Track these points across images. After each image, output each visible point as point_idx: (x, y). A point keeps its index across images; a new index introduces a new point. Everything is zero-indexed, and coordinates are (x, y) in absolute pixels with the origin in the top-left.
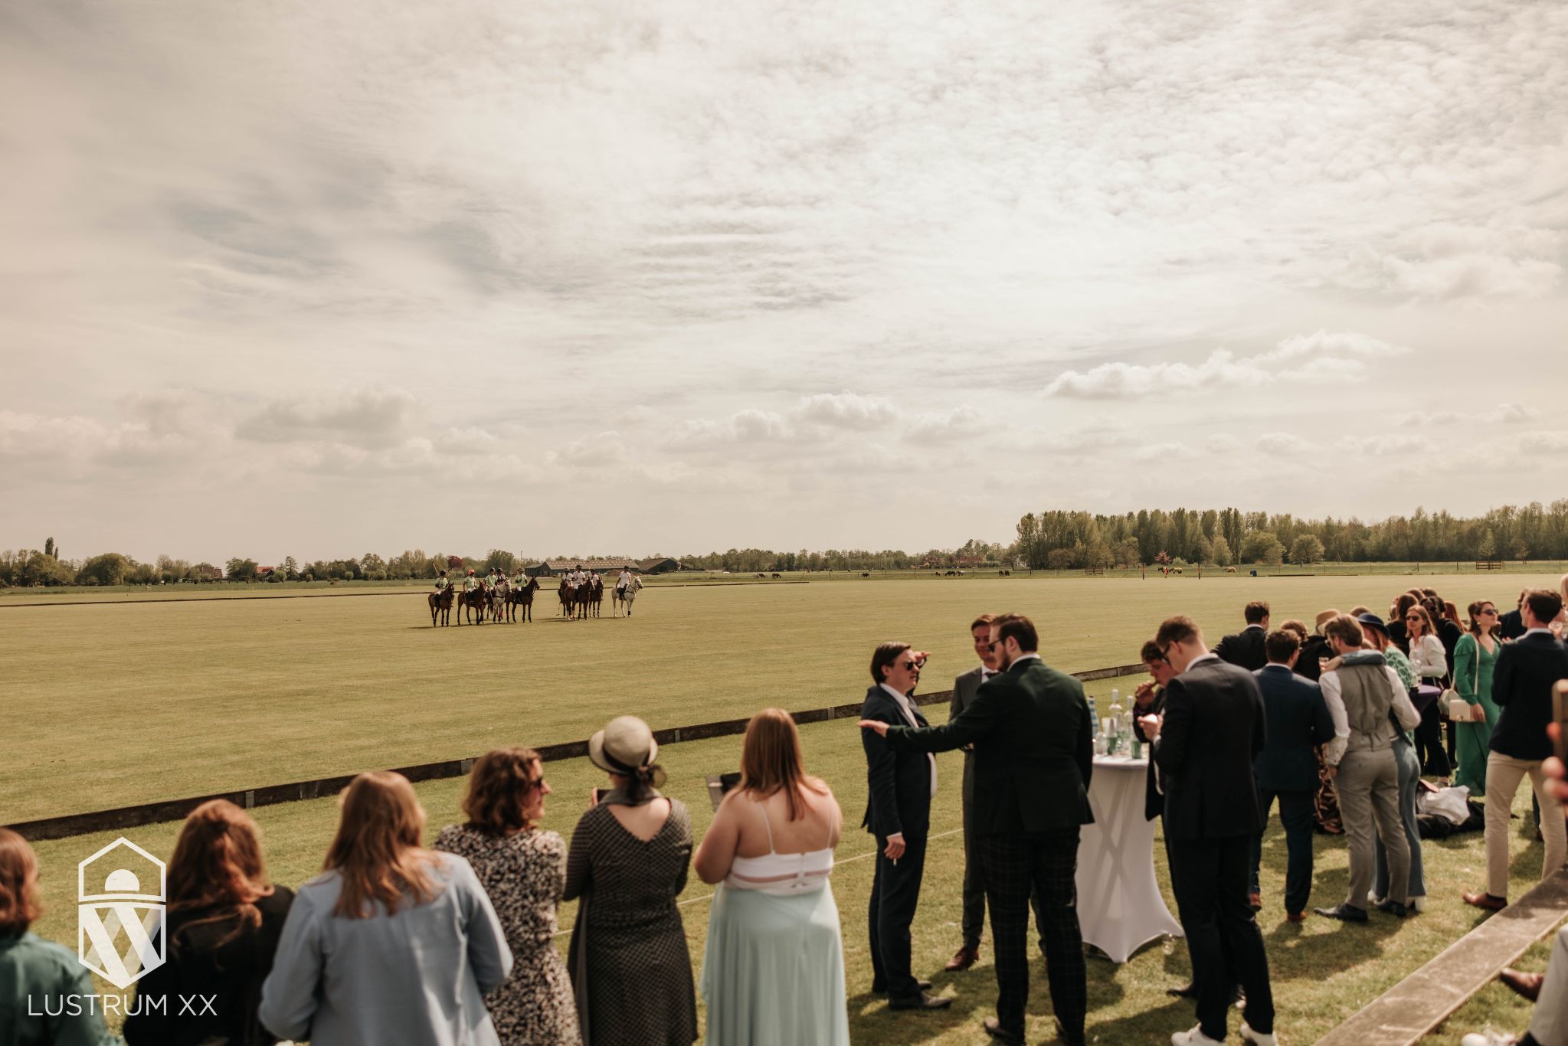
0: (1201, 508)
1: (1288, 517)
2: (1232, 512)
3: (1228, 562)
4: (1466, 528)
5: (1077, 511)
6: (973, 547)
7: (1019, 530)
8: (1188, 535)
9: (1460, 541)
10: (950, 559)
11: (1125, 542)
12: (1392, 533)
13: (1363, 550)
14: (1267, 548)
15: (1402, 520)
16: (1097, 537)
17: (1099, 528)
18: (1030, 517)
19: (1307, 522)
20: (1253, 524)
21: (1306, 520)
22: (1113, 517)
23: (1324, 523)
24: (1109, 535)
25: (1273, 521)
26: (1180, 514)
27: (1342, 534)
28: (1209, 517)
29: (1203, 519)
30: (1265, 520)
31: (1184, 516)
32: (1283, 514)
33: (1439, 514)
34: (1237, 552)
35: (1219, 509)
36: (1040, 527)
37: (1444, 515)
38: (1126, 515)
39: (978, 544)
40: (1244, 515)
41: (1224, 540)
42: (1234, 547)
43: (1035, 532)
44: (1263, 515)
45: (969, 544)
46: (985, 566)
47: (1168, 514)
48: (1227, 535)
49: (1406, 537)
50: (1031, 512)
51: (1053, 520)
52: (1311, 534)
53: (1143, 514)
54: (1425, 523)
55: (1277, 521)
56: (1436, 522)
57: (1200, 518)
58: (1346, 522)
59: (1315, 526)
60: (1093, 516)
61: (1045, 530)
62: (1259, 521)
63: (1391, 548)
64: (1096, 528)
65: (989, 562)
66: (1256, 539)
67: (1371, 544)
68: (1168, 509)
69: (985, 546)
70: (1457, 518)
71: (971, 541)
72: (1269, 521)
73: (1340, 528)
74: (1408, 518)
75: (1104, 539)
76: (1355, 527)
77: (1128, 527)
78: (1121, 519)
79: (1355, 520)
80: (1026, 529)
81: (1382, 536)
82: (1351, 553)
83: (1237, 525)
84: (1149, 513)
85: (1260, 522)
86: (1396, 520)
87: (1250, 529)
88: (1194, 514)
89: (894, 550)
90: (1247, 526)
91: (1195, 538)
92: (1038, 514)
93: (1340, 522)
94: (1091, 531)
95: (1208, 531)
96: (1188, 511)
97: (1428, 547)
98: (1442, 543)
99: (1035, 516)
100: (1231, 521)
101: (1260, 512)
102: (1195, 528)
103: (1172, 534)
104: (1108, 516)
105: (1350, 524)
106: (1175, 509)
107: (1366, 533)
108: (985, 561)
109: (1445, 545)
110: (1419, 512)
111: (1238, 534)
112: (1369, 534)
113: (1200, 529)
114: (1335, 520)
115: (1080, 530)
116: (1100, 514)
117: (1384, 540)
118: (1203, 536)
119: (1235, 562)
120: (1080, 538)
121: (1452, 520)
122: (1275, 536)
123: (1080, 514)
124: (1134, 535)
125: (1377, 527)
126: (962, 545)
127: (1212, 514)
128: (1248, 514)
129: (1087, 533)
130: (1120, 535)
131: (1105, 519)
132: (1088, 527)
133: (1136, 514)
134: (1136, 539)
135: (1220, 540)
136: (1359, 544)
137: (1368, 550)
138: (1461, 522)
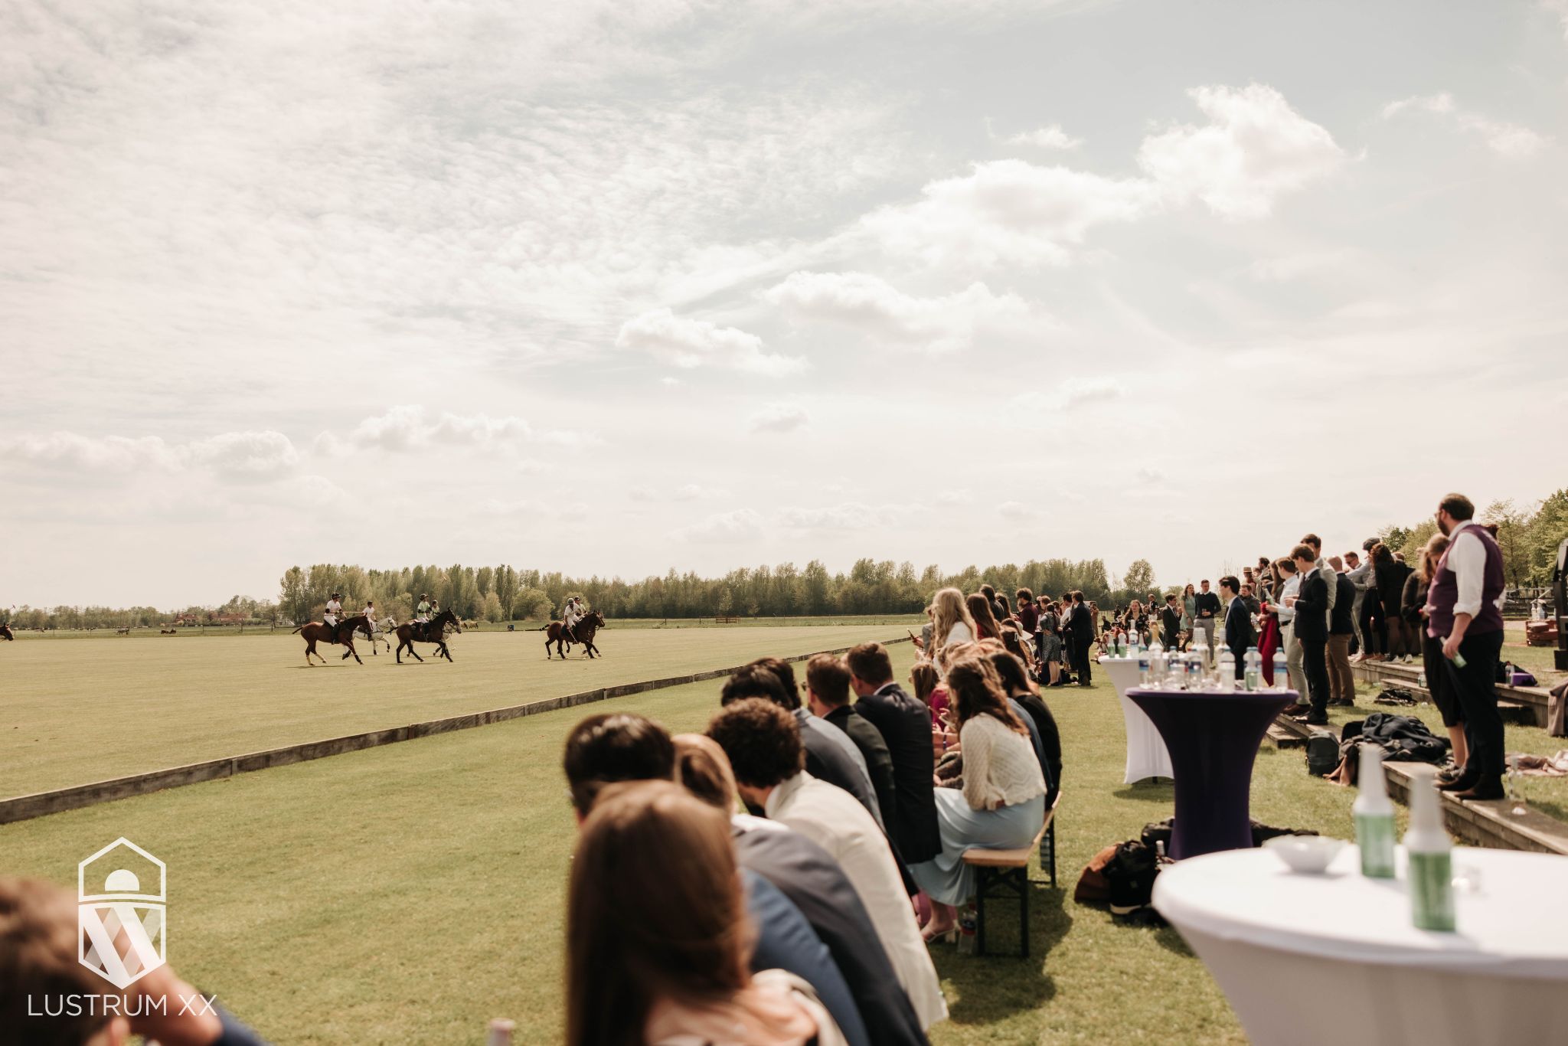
0: (477, 565)
1: (559, 575)
2: (506, 569)
3: (499, 618)
4: (710, 588)
5: (348, 565)
6: (239, 603)
7: (283, 584)
8: (463, 592)
9: (705, 599)
10: (210, 616)
11: (398, 598)
12: (649, 592)
13: (624, 607)
14: (537, 604)
15: (658, 579)
16: (368, 593)
17: (372, 583)
18: (296, 570)
19: (575, 580)
20: (526, 581)
21: (575, 579)
22: (387, 572)
23: (591, 582)
24: (382, 591)
25: (545, 579)
26: (455, 571)
27: (607, 592)
28: (484, 575)
29: (478, 576)
30: (538, 578)
31: (460, 573)
32: (554, 572)
33: (688, 575)
34: (509, 608)
35: (494, 567)
36: (307, 581)
37: (692, 576)
38: (401, 570)
39: (244, 600)
40: (518, 572)
41: (496, 596)
42: (505, 603)
43: (301, 586)
44: (536, 573)
45: (234, 600)
46: (250, 623)
47: (444, 570)
48: (499, 591)
49: (661, 595)
50: (298, 565)
51: (323, 576)
52: (578, 591)
53: (419, 569)
54: (677, 583)
55: (548, 579)
56: (685, 582)
57: (475, 575)
58: (610, 581)
59: (583, 583)
60: (367, 571)
61: (313, 585)
62: (532, 579)
63: (647, 606)
64: (368, 583)
65: (254, 620)
66: (527, 595)
67: (630, 603)
68: (444, 565)
69: (253, 602)
70: (703, 579)
71: (237, 597)
72: (541, 579)
73: (604, 586)
74: (662, 579)
75: (376, 595)
76: (618, 586)
77: (402, 583)
78: (395, 575)
79: (618, 579)
80: (291, 582)
81: (640, 594)
82: (614, 610)
83: (509, 582)
84: (424, 569)
85: (533, 581)
86: (653, 580)
87: (523, 586)
88: (469, 571)
89: (145, 607)
90: (521, 583)
91: (469, 595)
92: (305, 567)
93: (604, 582)
94: (362, 586)
95: (483, 588)
96: (464, 568)
97: (679, 604)
98: (691, 602)
99: (301, 570)
100: (504, 581)
101: (533, 570)
102: (470, 585)
103: (447, 590)
104: (382, 571)
105: (615, 583)
106: (450, 565)
107: (627, 592)
108: (250, 618)
109: (693, 603)
110: (672, 572)
111: (509, 590)
112: (629, 593)
113: (475, 586)
114: (600, 580)
115: (350, 585)
116: (373, 569)
117: (642, 598)
118: (478, 593)
119: (506, 618)
120: (351, 594)
121: (699, 580)
122: (545, 593)
123: (352, 569)
124: (408, 591)
125: (637, 586)
126: (226, 602)
127: (487, 571)
128: (521, 572)
129: (358, 587)
130: (393, 591)
131: (379, 574)
132: (360, 582)
133: (411, 570)
134: (410, 595)
135: (492, 596)
136: (621, 602)
137: (628, 607)
138: (706, 583)
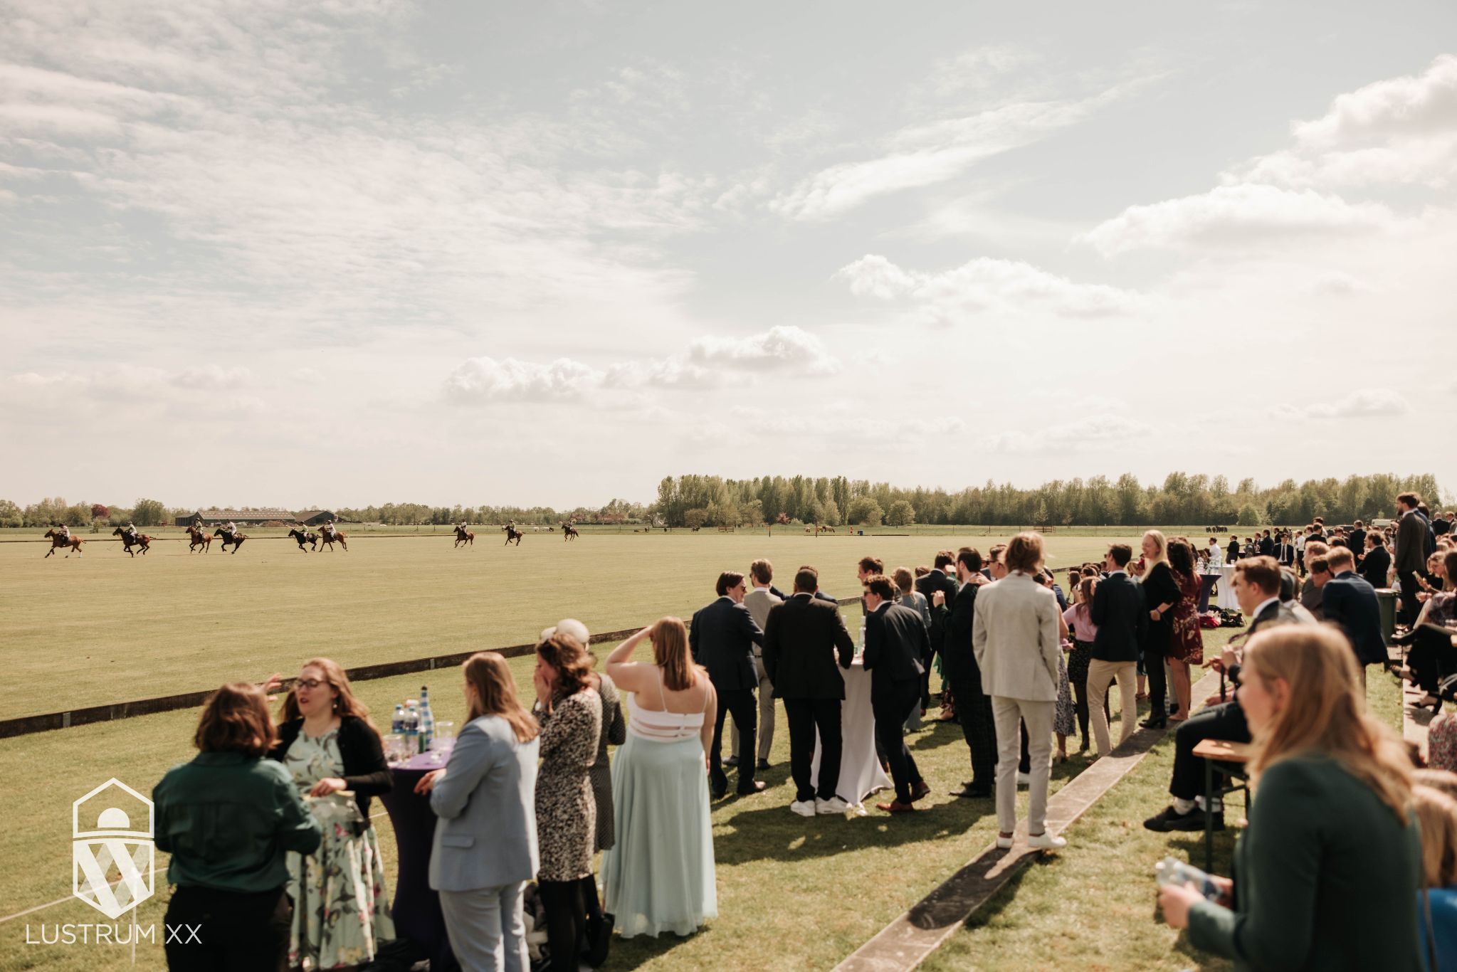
0: (815, 476)
1: (887, 485)
2: (841, 480)
3: (837, 523)
4: (1025, 499)
5: (710, 476)
6: (616, 505)
7: (659, 491)
8: (804, 499)
9: (1020, 508)
10: (596, 516)
11: (751, 504)
12: (969, 501)
13: (946, 516)
14: (869, 512)
15: (977, 490)
16: (727, 499)
17: (729, 491)
18: (669, 479)
19: (901, 490)
20: (857, 491)
22: (741, 482)
23: (915, 491)
24: (738, 498)
25: (874, 488)
26: (797, 480)
27: (930, 501)
28: (821, 485)
29: (816, 485)
30: (868, 487)
31: (801, 482)
32: (882, 482)
33: (1005, 486)
34: (845, 514)
35: (831, 476)
36: (678, 489)
37: (1009, 487)
38: (752, 480)
39: (621, 503)
40: (851, 482)
41: (835, 504)
42: (842, 509)
43: (673, 494)
44: (866, 483)
45: (613, 503)
46: (627, 523)
47: (787, 479)
48: (836, 499)
49: (980, 504)
50: (670, 475)
51: (690, 484)
52: (904, 500)
53: (767, 479)
54: (994, 493)
55: (877, 489)
56: (1002, 493)
57: (814, 484)
58: (932, 491)
59: (908, 493)
60: (724, 481)
61: (682, 492)
63: (967, 513)
64: (726, 491)
65: (630, 520)
66: (860, 503)
67: (951, 511)
68: (788, 475)
69: (628, 504)
70: (1019, 490)
71: (614, 501)
72: (871, 488)
73: (928, 495)
74: (981, 489)
75: (733, 500)
76: (940, 495)
77: (754, 491)
78: (748, 484)
79: (940, 489)
80: (665, 490)
81: (960, 503)
82: (936, 517)
83: (845, 491)
84: (772, 479)
85: (863, 489)
86: (972, 490)
87: (856, 495)
88: (809, 481)
89: (544, 507)
90: (853, 492)
91: (810, 501)
92: (676, 478)
93: (928, 491)
94: (721, 493)
95: (821, 496)
96: (804, 478)
97: (996, 512)
98: (1007, 510)
99: (673, 479)
100: (840, 488)
101: (864, 480)
102: (808, 493)
103: (790, 497)
104: (737, 480)
105: (936, 492)
106: (793, 476)
107: (948, 501)
108: (626, 518)
109: (1008, 512)
110: (990, 483)
111: (846, 497)
112: (950, 502)
113: (814, 494)
114: (924, 489)
115: (712, 492)
116: (730, 479)
117: (962, 506)
118: (817, 500)
119: (842, 523)
120: (713, 499)
121: (1015, 490)
122: (876, 502)
123: (713, 479)
124: (759, 497)
125: (957, 496)
126: (606, 504)
127: (825, 481)
128: (854, 482)
129: (718, 495)
130: (746, 497)
131: (734, 483)
132: (719, 490)
133: (761, 479)
134: (760, 501)
135: (831, 503)
136: (942, 510)
137: (950, 515)
138: (1022, 492)
